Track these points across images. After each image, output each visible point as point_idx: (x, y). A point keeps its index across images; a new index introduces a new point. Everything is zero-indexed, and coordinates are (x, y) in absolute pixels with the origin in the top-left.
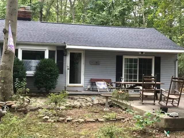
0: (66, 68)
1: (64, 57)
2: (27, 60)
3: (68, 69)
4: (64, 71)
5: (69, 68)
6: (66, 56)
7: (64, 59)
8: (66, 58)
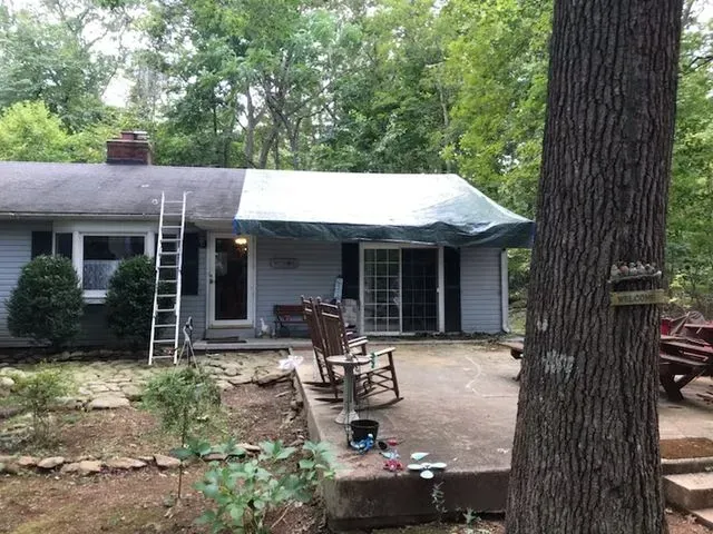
0: (205, 280)
1: (201, 250)
2: (98, 262)
3: (211, 282)
4: (200, 287)
5: (214, 279)
6: (205, 246)
7: (201, 255)
8: (205, 253)
